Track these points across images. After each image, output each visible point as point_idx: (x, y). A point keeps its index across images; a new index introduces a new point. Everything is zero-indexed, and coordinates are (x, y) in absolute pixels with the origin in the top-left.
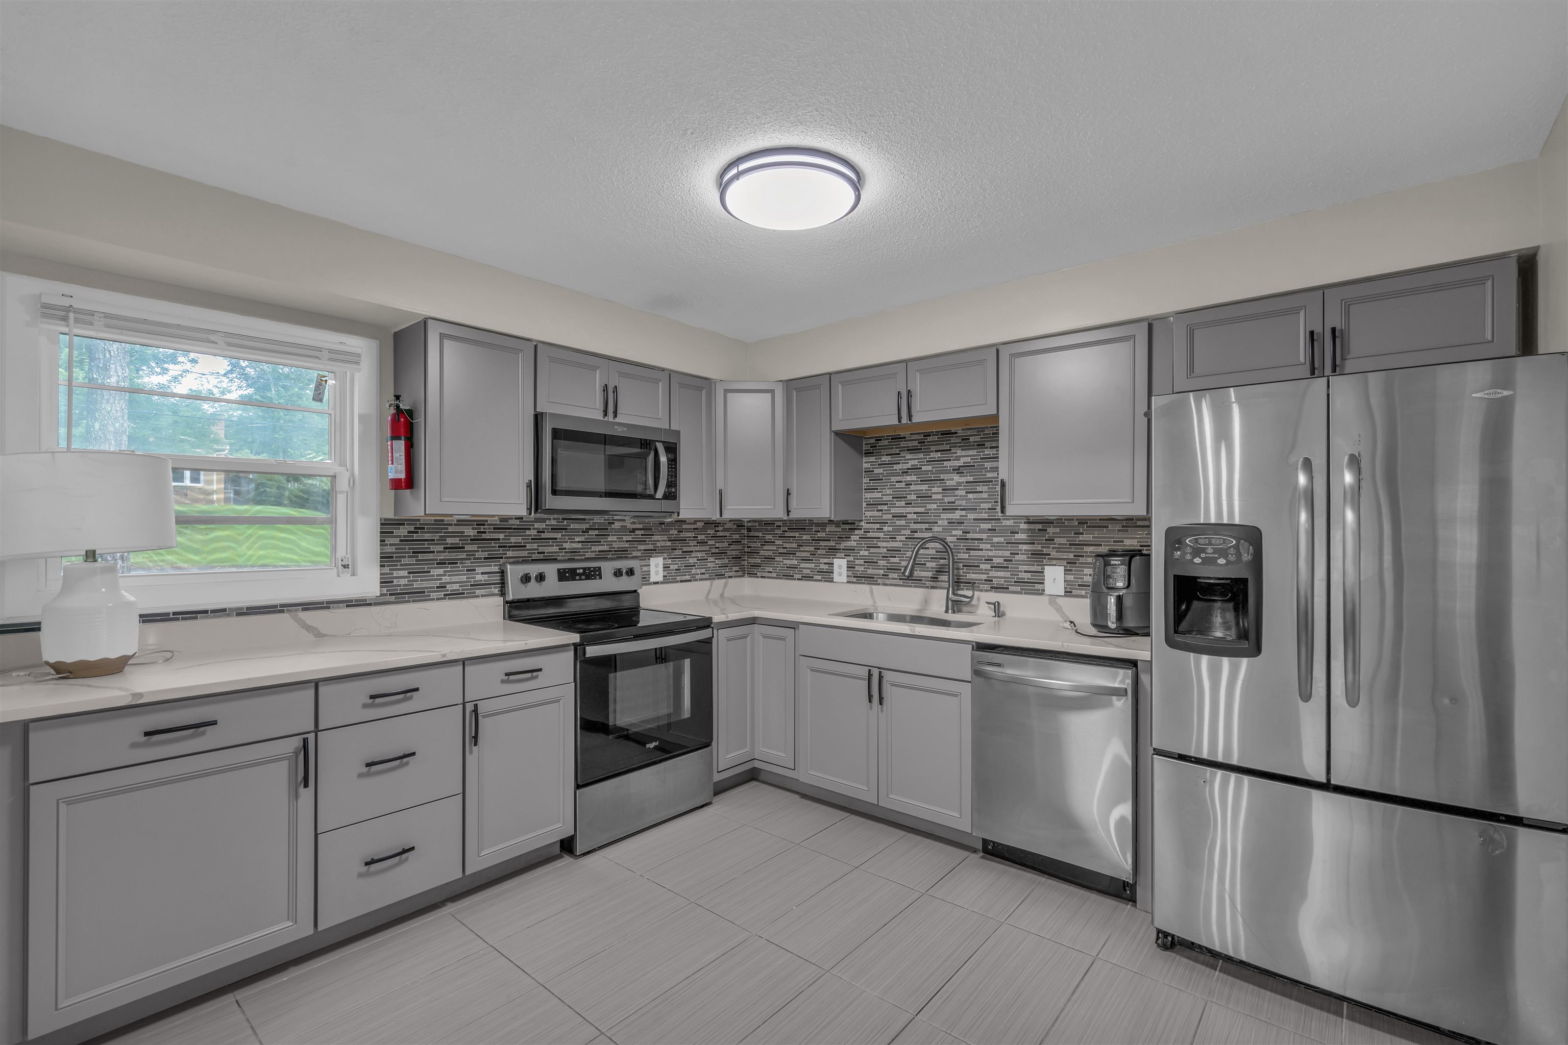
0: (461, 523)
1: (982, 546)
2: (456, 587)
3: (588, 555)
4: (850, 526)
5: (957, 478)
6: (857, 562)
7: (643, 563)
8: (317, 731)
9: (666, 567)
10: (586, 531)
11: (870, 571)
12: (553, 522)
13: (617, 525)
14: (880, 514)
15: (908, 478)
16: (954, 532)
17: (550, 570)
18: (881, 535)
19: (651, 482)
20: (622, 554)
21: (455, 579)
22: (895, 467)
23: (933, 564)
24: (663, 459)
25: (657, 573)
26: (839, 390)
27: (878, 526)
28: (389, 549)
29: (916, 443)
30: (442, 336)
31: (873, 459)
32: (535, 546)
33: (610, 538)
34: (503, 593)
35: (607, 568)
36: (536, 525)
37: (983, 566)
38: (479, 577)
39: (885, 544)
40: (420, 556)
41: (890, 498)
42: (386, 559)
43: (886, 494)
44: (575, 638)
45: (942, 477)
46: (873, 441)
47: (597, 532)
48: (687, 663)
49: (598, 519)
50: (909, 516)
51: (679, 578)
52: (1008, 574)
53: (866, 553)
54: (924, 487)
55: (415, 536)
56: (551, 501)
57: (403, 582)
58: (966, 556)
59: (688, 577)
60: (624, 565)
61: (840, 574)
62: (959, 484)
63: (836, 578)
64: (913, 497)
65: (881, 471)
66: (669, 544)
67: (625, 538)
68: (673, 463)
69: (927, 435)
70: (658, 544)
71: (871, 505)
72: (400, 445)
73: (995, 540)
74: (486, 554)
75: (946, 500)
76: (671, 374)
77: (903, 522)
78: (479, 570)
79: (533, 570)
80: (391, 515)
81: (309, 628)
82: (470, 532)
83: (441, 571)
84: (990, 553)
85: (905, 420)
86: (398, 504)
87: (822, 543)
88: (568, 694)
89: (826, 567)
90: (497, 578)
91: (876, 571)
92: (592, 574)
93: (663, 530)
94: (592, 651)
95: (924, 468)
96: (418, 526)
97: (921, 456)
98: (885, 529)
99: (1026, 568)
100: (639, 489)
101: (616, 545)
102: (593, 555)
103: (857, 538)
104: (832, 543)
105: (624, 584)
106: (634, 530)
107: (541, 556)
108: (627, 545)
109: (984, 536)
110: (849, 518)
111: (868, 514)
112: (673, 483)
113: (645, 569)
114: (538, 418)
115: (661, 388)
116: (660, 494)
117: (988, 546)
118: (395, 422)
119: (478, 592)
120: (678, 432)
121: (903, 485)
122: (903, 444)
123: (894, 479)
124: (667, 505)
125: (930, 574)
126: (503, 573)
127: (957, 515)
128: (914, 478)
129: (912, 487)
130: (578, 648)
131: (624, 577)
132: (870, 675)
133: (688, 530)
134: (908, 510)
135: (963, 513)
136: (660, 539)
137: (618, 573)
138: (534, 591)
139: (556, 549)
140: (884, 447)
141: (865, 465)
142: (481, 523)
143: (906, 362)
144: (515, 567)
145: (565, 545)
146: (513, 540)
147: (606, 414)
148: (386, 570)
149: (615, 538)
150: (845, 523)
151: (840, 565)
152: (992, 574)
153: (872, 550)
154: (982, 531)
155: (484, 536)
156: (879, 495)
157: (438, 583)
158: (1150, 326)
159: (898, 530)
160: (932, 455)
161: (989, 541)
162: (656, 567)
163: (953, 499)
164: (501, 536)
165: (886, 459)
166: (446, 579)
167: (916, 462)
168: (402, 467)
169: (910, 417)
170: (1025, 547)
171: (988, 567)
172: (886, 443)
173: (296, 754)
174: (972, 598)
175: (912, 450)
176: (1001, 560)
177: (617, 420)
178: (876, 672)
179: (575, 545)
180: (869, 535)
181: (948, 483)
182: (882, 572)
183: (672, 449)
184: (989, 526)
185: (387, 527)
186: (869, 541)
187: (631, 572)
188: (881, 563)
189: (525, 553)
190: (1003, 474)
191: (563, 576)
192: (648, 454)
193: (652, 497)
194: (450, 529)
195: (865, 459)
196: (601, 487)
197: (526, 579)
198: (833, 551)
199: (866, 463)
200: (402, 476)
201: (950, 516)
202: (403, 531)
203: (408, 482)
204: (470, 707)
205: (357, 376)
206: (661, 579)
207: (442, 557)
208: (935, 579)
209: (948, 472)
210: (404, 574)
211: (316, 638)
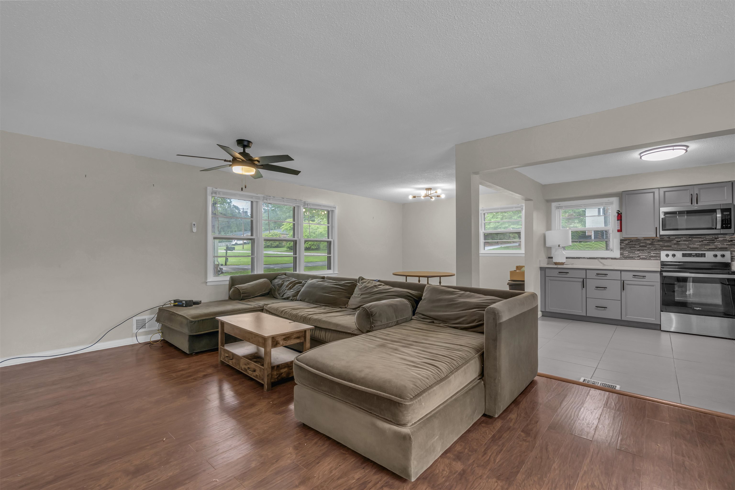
0: (645, 239)
8: (586, 278)
10: (702, 241)
13: (720, 239)
17: (679, 253)
20: (720, 249)
21: (643, 255)
24: (719, 215)
28: (622, 246)
30: (626, 195)
32: (675, 246)
34: (660, 259)
35: (710, 254)
38: (652, 255)
40: (632, 248)
42: (621, 249)
47: (708, 242)
49: (709, 237)
55: (630, 243)
56: (662, 232)
57: (627, 254)
60: (719, 253)
67: (725, 244)
72: (619, 222)
74: (655, 248)
78: (652, 252)
79: (672, 253)
80: (622, 238)
81: (601, 263)
82: (649, 242)
83: (639, 252)
88: (657, 284)
90: (658, 255)
92: (700, 255)
94: (665, 274)
96: (631, 241)
102: (703, 249)
107: (675, 249)
116: (718, 227)
118: (618, 216)
119: (652, 259)
126: (660, 254)
130: (661, 273)
131: (719, 257)
137: (715, 256)
138: (671, 259)
139: (685, 247)
144: (664, 252)
145: (689, 246)
146: (666, 244)
147: (692, 203)
148: (622, 251)
155: (654, 243)
157: (638, 255)
166: (640, 254)
168: (619, 227)
177: (697, 205)
179: (695, 246)
185: (622, 241)
187: (722, 256)
189: (669, 248)
191: (685, 255)
193: (714, 229)
194: (642, 241)
197: (668, 255)
200: (619, 229)
202: (627, 242)
203: (621, 230)
204: (622, 281)
205: (612, 206)
207: (639, 248)
210: (627, 252)
211: (604, 265)
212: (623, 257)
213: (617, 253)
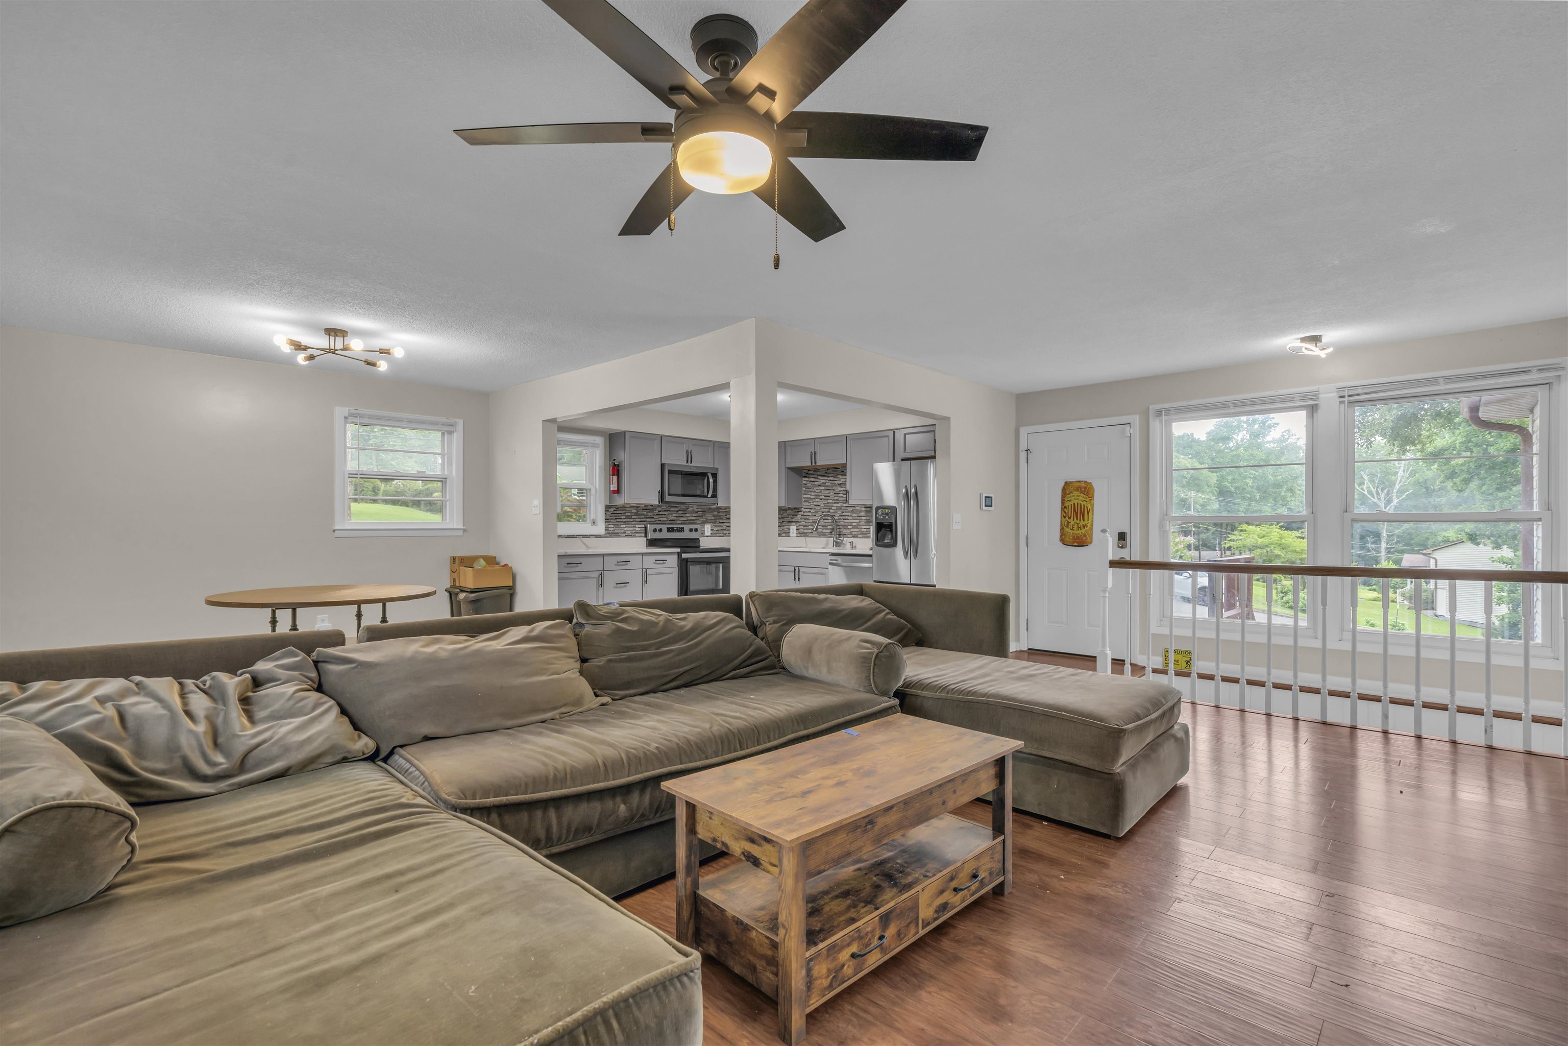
0: (631, 507)
1: (849, 518)
2: (629, 532)
3: (678, 522)
4: (797, 510)
5: (840, 489)
6: (800, 527)
7: (702, 527)
8: (603, 570)
9: (712, 529)
10: (678, 511)
11: (805, 531)
12: (665, 507)
13: (690, 509)
14: (809, 504)
15: (821, 488)
16: (839, 512)
17: (664, 527)
18: (810, 514)
19: (706, 491)
20: (692, 522)
21: (628, 529)
22: (816, 483)
23: (830, 527)
24: (711, 480)
25: (708, 532)
26: (788, 449)
27: (809, 510)
28: (608, 517)
29: (824, 472)
30: (631, 437)
31: (807, 479)
32: (657, 517)
33: (687, 515)
34: (646, 536)
35: (687, 528)
36: (658, 509)
37: (849, 527)
38: (637, 529)
39: (811, 518)
40: (618, 520)
41: (814, 497)
42: (607, 520)
43: (811, 496)
44: (678, 550)
45: (834, 488)
46: (807, 471)
47: (682, 512)
48: (721, 566)
49: (683, 506)
50: (821, 505)
51: (718, 535)
52: (858, 530)
53: (804, 523)
54: (827, 492)
55: (616, 512)
56: (668, 498)
57: (612, 529)
58: (843, 523)
59: (722, 535)
60: (694, 527)
61: (793, 533)
62: (840, 491)
63: (791, 534)
64: (823, 497)
65: (810, 485)
66: (713, 518)
67: (694, 515)
68: (715, 482)
69: (828, 469)
70: (709, 518)
71: (807, 500)
72: (615, 477)
73: (854, 515)
74: (639, 520)
75: (836, 498)
76: (714, 442)
77: (819, 508)
78: (637, 526)
79: (658, 527)
80: (608, 504)
81: (585, 544)
82: (634, 511)
83: (624, 526)
84: (852, 521)
85: (813, 464)
86: (610, 499)
87: (785, 519)
88: (675, 571)
89: (787, 530)
90: (643, 530)
91: (808, 531)
92: (681, 530)
93: (711, 512)
94: (684, 556)
95: (827, 484)
96: (617, 508)
97: (826, 478)
98: (812, 511)
99: (864, 527)
100: (698, 492)
101: (690, 518)
102: (680, 522)
103: (800, 516)
104: (789, 519)
105: (693, 535)
106: (697, 512)
107: (659, 522)
108: (695, 518)
109: (849, 514)
110: (797, 506)
111: (805, 504)
112: (715, 490)
113: (702, 529)
114: (662, 465)
115: (711, 449)
116: (710, 495)
117: (851, 518)
118: (613, 469)
119: (637, 535)
120: (718, 469)
121: (819, 491)
122: (819, 473)
123: (815, 488)
124: (713, 500)
125: (829, 531)
126: (646, 528)
127: (839, 505)
128: (823, 488)
129: (822, 492)
130: (679, 554)
131: (694, 532)
132: (795, 570)
133: (722, 512)
134: (821, 503)
135: (842, 504)
136: (709, 516)
137: (691, 530)
138: (658, 536)
139: (665, 519)
140: (812, 474)
141: (804, 482)
142: (638, 507)
143: (814, 439)
144: (651, 526)
145: (669, 517)
146: (649, 514)
147: (687, 462)
148: (607, 524)
149: (689, 515)
150: (795, 509)
151: (793, 528)
152: (852, 530)
153: (807, 521)
154: (849, 512)
155: (639, 513)
156: (809, 496)
157: (623, 531)
158: (894, 432)
159: (817, 512)
160: (831, 478)
161: (851, 516)
162: (708, 529)
163: (837, 498)
164: (645, 513)
165: (812, 479)
166: (626, 529)
167: (824, 481)
168: (616, 486)
169: (815, 463)
170: (864, 518)
171: (851, 527)
172: (812, 472)
173: (599, 576)
174: (843, 540)
175: (823, 475)
176: (855, 524)
177: (692, 465)
178: (797, 568)
179: (673, 518)
180: (805, 514)
181: (837, 490)
182: (810, 531)
183: (715, 476)
184: (851, 509)
185: (607, 508)
186: (805, 518)
187: (696, 530)
188: (810, 527)
189: (653, 520)
190: (848, 488)
191: (670, 530)
192: (704, 479)
193: (706, 497)
194: (628, 509)
195: (804, 479)
196: (679, 492)
197: (655, 530)
198: (790, 522)
199: (804, 481)
200: (616, 489)
201: (837, 505)
202: (612, 510)
203: (618, 491)
204: (644, 570)
205: (598, 452)
206: (710, 535)
207: (625, 520)
208: (831, 533)
209: (836, 486)
210: (612, 526)
211: (588, 547)
212: (610, 534)
213: (600, 529)
